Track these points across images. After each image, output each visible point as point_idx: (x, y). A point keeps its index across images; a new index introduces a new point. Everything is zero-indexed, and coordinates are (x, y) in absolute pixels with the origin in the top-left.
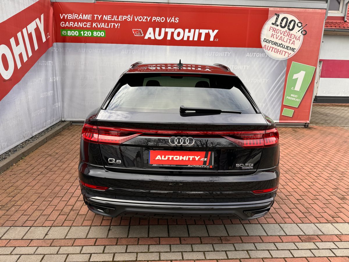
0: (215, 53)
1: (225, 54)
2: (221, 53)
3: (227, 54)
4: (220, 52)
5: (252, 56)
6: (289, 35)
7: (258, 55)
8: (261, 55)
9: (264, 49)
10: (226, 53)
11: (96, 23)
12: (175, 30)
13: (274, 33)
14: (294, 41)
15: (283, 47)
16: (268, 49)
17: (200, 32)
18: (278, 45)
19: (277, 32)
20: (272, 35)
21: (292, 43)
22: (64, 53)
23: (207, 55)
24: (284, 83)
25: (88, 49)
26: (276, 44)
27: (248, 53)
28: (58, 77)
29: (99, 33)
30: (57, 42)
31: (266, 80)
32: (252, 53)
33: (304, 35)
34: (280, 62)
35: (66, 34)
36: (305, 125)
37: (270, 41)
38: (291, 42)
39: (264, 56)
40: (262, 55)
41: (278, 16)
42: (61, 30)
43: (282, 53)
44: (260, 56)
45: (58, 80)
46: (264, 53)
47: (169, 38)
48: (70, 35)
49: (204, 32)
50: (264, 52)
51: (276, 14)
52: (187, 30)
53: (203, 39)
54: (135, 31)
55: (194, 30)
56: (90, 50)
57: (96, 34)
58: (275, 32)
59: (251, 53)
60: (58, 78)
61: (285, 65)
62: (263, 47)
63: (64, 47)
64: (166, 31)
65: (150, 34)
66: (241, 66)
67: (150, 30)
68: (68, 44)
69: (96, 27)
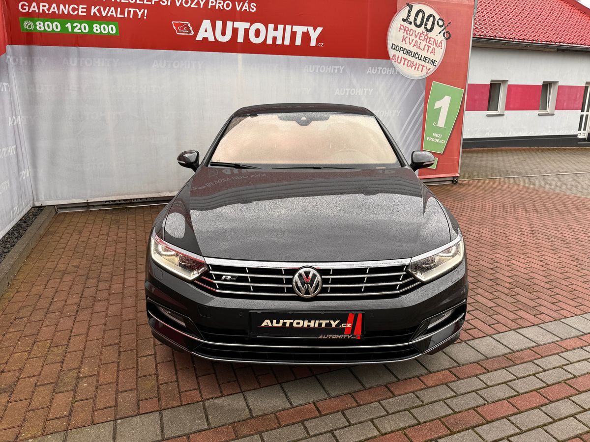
0: (319, 68)
1: (335, 69)
2: (329, 67)
3: (339, 70)
4: (327, 66)
5: (375, 72)
6: (428, 39)
7: (384, 70)
8: (388, 71)
9: (393, 61)
10: (337, 67)
11: (98, 7)
12: (250, 26)
13: (406, 36)
14: (434, 49)
15: (419, 58)
16: (399, 61)
17: (293, 30)
18: (412, 55)
19: (411, 33)
20: (404, 39)
21: (432, 52)
22: (31, 68)
23: (308, 71)
24: (422, 116)
25: (83, 59)
26: (408, 52)
27: (370, 68)
28: (19, 117)
29: (104, 27)
30: (12, 43)
31: (398, 111)
32: (376, 68)
33: (447, 39)
34: (415, 83)
35: (32, 28)
36: (453, 181)
37: (400, 49)
38: (430, 50)
39: (393, 73)
40: (391, 71)
41: (411, 7)
42: (21, 19)
43: (418, 68)
44: (388, 73)
45: (20, 123)
46: (393, 69)
47: (240, 39)
48: (42, 29)
49: (300, 30)
50: (392, 66)
51: (408, 5)
52: (271, 26)
53: (298, 42)
54: (177, 25)
55: (283, 26)
56: (89, 62)
57: (98, 29)
58: (407, 34)
59: (373, 68)
60: (21, 120)
61: (422, 87)
62: (391, 57)
63: (30, 56)
64: (235, 27)
65: (206, 31)
66: (360, 89)
67: (206, 24)
68: (38, 48)
69: (98, 15)
